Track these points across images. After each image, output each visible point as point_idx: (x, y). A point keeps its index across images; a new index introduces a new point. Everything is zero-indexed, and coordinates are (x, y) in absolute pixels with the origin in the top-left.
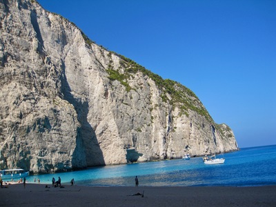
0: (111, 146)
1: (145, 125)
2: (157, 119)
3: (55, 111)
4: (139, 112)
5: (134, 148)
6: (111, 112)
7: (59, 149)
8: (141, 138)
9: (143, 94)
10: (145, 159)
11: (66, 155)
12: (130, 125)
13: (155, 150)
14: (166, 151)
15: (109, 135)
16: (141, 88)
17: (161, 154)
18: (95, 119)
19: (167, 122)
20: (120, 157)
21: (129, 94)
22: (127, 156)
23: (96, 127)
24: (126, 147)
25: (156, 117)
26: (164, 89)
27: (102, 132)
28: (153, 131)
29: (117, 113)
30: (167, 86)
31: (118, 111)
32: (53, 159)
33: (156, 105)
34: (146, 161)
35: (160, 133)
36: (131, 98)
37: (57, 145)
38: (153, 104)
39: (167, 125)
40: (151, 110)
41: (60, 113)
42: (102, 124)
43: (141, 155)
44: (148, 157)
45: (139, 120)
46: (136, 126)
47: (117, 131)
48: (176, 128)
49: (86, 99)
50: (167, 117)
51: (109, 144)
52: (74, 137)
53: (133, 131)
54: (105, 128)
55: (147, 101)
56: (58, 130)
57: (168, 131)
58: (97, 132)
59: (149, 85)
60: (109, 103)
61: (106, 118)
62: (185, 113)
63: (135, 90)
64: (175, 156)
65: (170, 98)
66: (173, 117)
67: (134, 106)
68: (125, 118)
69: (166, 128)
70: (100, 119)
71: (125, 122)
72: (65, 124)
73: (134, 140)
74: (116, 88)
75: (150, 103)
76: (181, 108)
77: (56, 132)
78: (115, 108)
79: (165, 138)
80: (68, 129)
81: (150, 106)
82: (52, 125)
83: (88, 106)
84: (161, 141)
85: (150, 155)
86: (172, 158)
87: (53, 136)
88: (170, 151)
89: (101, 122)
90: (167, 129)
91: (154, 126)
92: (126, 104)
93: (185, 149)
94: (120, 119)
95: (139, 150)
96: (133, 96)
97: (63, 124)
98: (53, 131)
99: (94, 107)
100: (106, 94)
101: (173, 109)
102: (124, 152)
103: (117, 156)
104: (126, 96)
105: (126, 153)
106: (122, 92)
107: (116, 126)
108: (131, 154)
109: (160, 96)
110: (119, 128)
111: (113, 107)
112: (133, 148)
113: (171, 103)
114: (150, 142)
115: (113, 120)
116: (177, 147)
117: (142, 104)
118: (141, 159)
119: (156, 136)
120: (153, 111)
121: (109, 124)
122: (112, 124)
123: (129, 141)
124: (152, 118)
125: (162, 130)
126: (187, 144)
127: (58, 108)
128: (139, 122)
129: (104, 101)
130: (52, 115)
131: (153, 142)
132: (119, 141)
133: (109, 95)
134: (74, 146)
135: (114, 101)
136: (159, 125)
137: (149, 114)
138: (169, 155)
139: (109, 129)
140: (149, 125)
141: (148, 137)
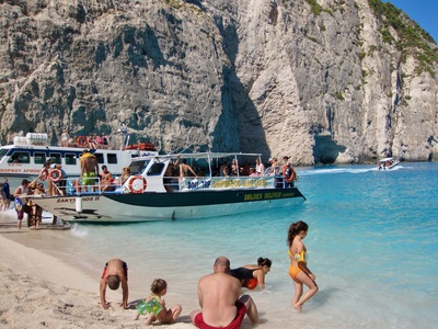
0: (283, 126)
1: (351, 88)
2: (375, 75)
3: (171, 19)
4: (339, 59)
5: (329, 133)
6: (284, 53)
7: (181, 112)
8: (342, 112)
9: (346, 23)
10: (349, 158)
11: (200, 130)
12: (322, 84)
13: (369, 141)
14: (391, 144)
15: (279, 102)
16: (342, 10)
17: (380, 150)
18: (248, 65)
19: (394, 84)
20: (300, 150)
21: (317, 20)
22: (314, 148)
23: (251, 82)
24: (315, 130)
25: (372, 72)
26: (384, 18)
27: (264, 96)
28: (367, 100)
29: (295, 56)
30: (388, 13)
31: (298, 51)
32: (168, 137)
33: (373, 48)
34: (352, 162)
35: (380, 106)
36: (323, 29)
37: (177, 103)
38: (365, 45)
39: (394, 91)
40: (362, 56)
41: (183, 26)
42: (264, 76)
43: (342, 149)
44: (356, 154)
45: (339, 75)
46: (333, 87)
47: (296, 94)
48: (409, 98)
49: (232, 20)
50: (394, 74)
51: (277, 122)
52: (217, 88)
53: (327, 96)
54: (271, 86)
55: (354, 38)
56: (179, 67)
57: (396, 102)
58: (254, 95)
59: (356, 6)
60: (279, 33)
61: (274, 64)
62: (428, 70)
63: (329, 12)
64: (407, 156)
65: (396, 37)
66: (403, 76)
67: (328, 45)
68: (312, 69)
69: (391, 96)
70: (260, 68)
71: (313, 76)
72: (195, 54)
73: (331, 116)
74: (292, 5)
75: (357, 43)
76: (420, 58)
77: (173, 69)
78: (292, 45)
79: (389, 117)
80: (204, 67)
81: (359, 49)
82: (165, 52)
83: (235, 35)
84: (382, 124)
85: (358, 150)
86: (402, 160)
87: (167, 79)
88: (398, 145)
89: (263, 73)
90: (394, 98)
91: (368, 91)
92: (314, 40)
93: (427, 144)
94: (302, 69)
95: (339, 137)
96: (325, 24)
97: (190, 55)
98: (167, 68)
99: (249, 40)
100: (273, 15)
101: (402, 60)
102: (309, 141)
103: (293, 148)
104: (313, 23)
105: (313, 142)
106: (305, 13)
107: (294, 83)
108: (323, 146)
109: (379, 30)
110: (301, 87)
111: (288, 42)
112: (326, 133)
113: (399, 47)
114: (360, 123)
115: (288, 70)
116: (412, 138)
117: (345, 43)
118: (341, 157)
119: (373, 112)
120: (367, 59)
121: (280, 79)
122: (287, 78)
123: (320, 117)
124: (364, 73)
125: (384, 100)
126: (431, 133)
127: (179, 15)
128: (339, 79)
129: (270, 27)
130: (163, 26)
131: (365, 124)
132: (301, 116)
133: (280, 16)
134: (217, 110)
135: (290, 30)
136: (378, 89)
137: (357, 65)
138: (396, 152)
139: (279, 89)
140: (358, 88)
141: (356, 111)
